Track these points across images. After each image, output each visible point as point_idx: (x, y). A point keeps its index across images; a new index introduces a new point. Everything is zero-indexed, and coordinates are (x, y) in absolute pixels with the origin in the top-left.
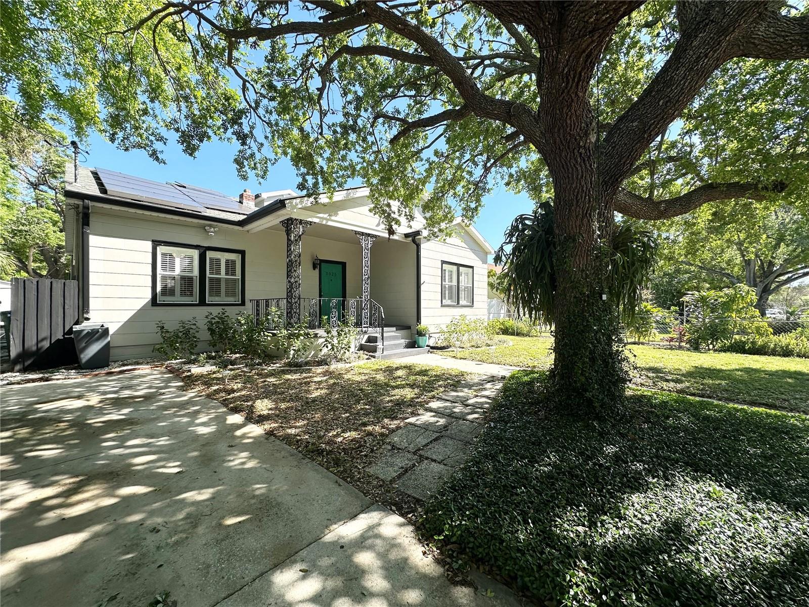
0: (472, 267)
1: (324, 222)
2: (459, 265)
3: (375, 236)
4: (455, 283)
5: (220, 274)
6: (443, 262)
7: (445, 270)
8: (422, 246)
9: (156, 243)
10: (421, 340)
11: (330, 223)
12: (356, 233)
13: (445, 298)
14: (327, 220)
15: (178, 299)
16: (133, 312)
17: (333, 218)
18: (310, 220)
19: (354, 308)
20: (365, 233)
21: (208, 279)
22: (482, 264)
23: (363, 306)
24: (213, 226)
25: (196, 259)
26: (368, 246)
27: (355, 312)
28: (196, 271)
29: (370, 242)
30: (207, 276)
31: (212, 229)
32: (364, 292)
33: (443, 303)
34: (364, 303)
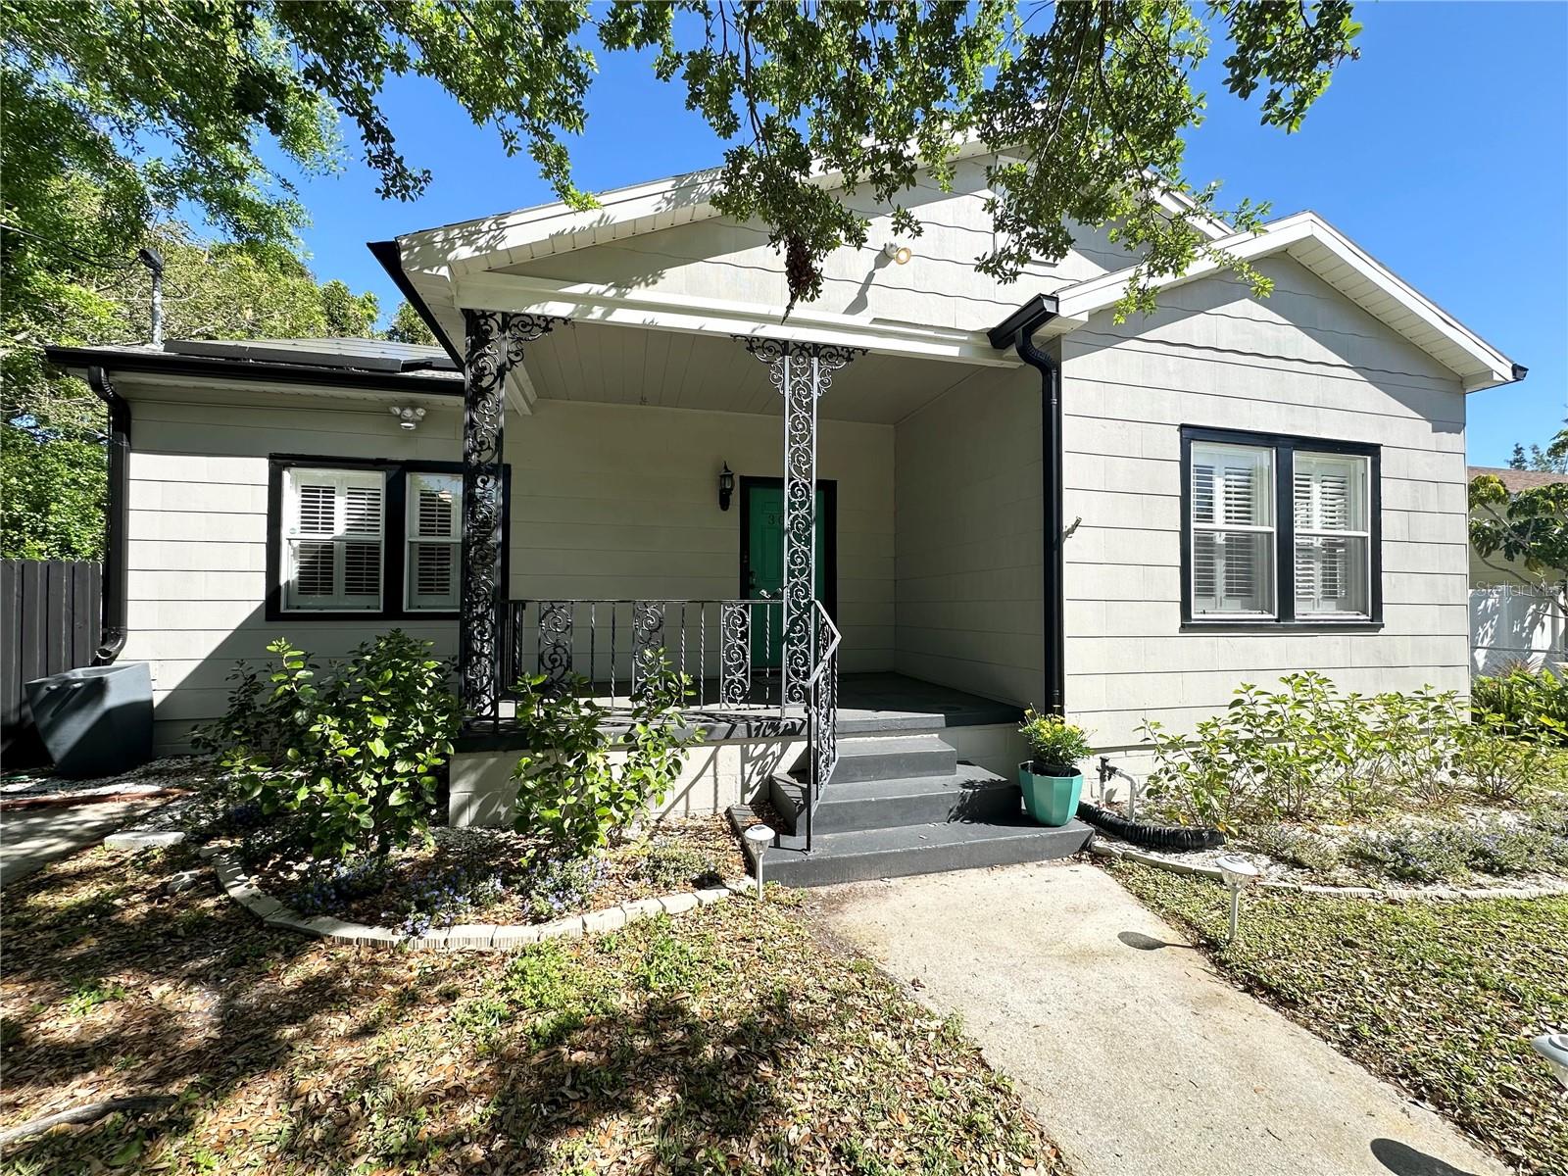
0: (1372, 450)
1: (597, 313)
2: (1285, 445)
3: (848, 353)
4: (1266, 525)
5: (447, 533)
6: (1191, 433)
7: (1207, 472)
8: (1068, 367)
9: (280, 463)
10: (1043, 789)
11: (621, 316)
12: (752, 343)
13: (1207, 591)
14: (611, 305)
15: (340, 600)
16: (223, 636)
17: (636, 293)
18: (534, 310)
19: (744, 635)
20: (795, 343)
21: (417, 546)
22: (1434, 431)
23: (785, 627)
24: (414, 406)
25: (383, 497)
26: (809, 394)
27: (748, 652)
28: (382, 528)
29: (817, 379)
30: (407, 539)
31: (408, 413)
32: (791, 573)
33: (1194, 616)
34: (789, 614)
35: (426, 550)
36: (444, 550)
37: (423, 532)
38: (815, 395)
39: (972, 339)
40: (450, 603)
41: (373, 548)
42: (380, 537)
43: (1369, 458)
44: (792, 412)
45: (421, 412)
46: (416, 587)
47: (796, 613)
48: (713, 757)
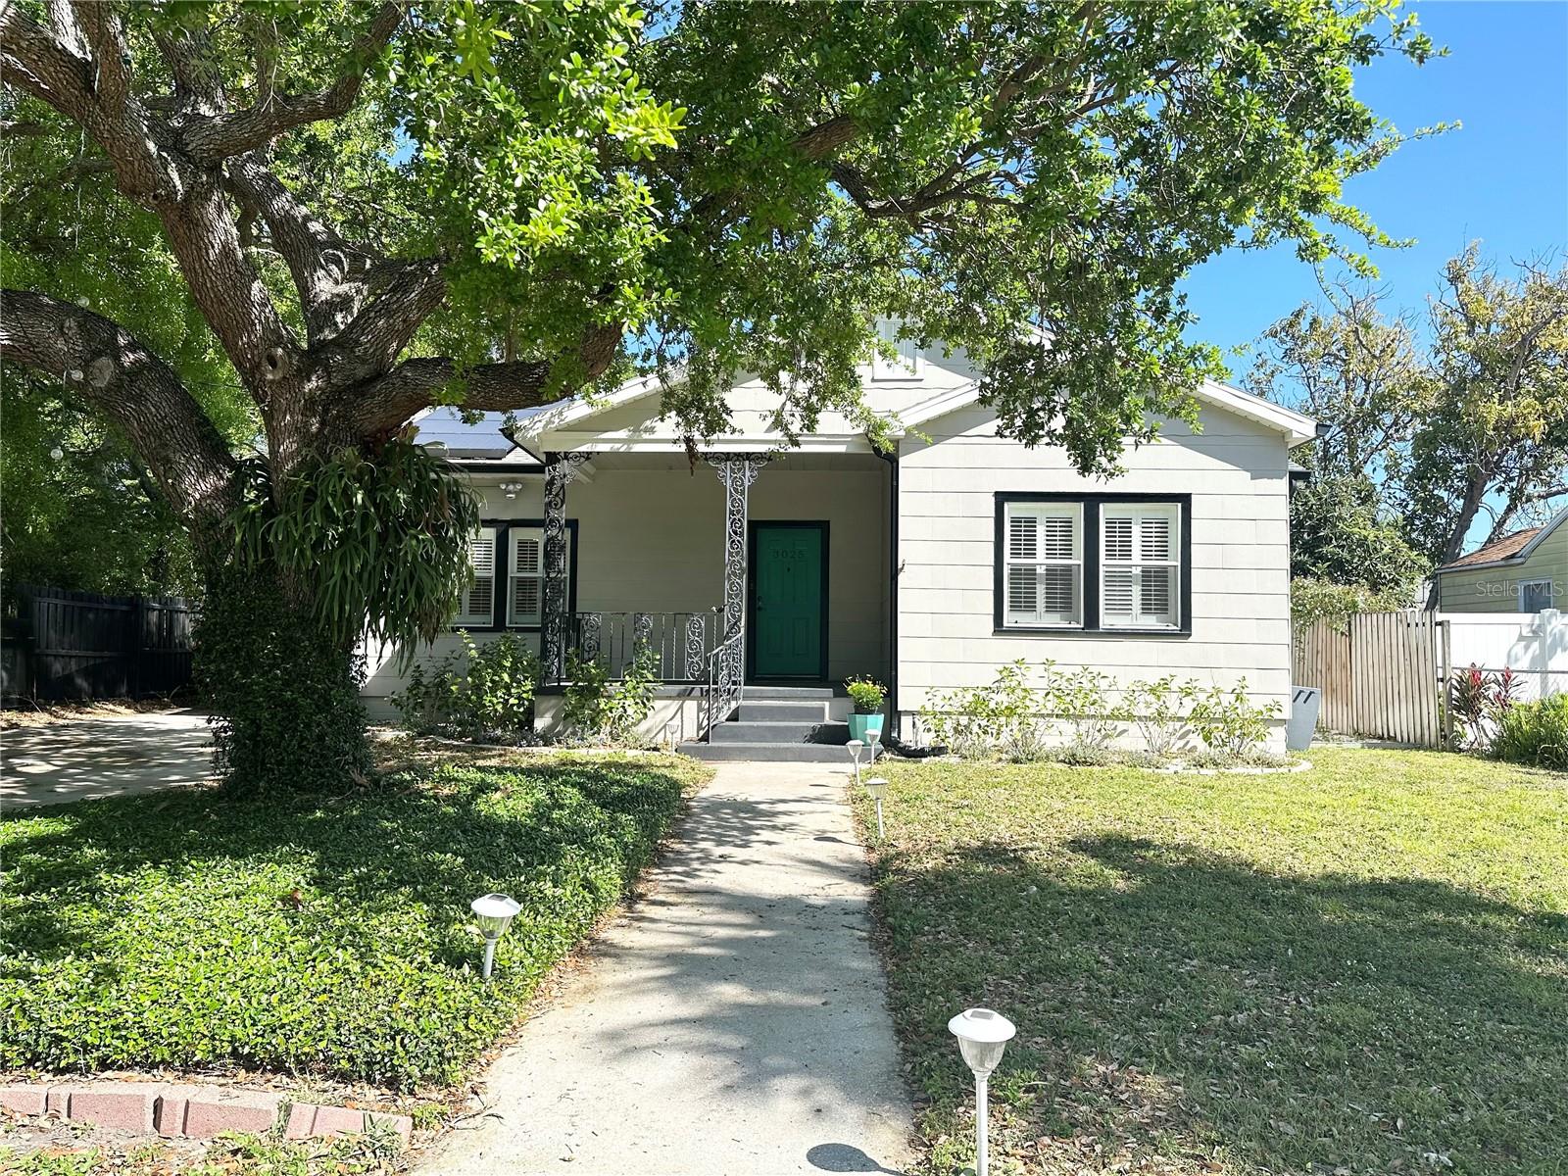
0: (1183, 498)
2: (1094, 500)
3: (765, 456)
4: (1075, 559)
5: (535, 570)
6: (1003, 497)
7: (1023, 522)
12: (707, 455)
13: (1017, 607)
19: (700, 634)
20: (735, 454)
21: (515, 580)
22: (1253, 478)
23: (726, 629)
24: (514, 482)
25: (494, 546)
26: (742, 484)
27: (702, 644)
28: (493, 567)
29: (748, 474)
30: (509, 575)
31: (511, 487)
32: (730, 596)
33: (1005, 624)
34: (729, 622)
35: (521, 582)
36: (533, 581)
37: (520, 570)
38: (747, 484)
39: (855, 439)
40: (535, 621)
41: (487, 581)
42: (492, 573)
43: (1180, 505)
44: (731, 496)
45: (519, 487)
46: (514, 611)
47: (733, 621)
48: (681, 707)
